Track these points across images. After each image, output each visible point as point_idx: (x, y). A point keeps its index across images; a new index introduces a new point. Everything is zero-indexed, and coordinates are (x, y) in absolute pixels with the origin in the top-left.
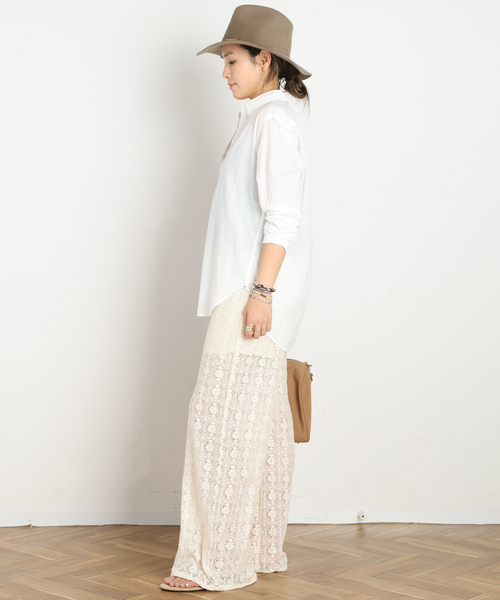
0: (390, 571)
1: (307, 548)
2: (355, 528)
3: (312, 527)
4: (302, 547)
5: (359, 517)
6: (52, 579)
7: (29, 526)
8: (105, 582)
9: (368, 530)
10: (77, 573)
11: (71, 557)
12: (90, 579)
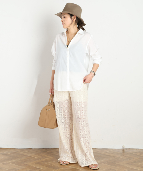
0: (132, 162)
1: (108, 155)
2: (122, 150)
3: (110, 150)
4: (107, 155)
5: (123, 147)
6: (37, 163)
7: (30, 148)
8: (51, 164)
9: (125, 150)
10: (44, 162)
11: (42, 157)
12: (47, 163)
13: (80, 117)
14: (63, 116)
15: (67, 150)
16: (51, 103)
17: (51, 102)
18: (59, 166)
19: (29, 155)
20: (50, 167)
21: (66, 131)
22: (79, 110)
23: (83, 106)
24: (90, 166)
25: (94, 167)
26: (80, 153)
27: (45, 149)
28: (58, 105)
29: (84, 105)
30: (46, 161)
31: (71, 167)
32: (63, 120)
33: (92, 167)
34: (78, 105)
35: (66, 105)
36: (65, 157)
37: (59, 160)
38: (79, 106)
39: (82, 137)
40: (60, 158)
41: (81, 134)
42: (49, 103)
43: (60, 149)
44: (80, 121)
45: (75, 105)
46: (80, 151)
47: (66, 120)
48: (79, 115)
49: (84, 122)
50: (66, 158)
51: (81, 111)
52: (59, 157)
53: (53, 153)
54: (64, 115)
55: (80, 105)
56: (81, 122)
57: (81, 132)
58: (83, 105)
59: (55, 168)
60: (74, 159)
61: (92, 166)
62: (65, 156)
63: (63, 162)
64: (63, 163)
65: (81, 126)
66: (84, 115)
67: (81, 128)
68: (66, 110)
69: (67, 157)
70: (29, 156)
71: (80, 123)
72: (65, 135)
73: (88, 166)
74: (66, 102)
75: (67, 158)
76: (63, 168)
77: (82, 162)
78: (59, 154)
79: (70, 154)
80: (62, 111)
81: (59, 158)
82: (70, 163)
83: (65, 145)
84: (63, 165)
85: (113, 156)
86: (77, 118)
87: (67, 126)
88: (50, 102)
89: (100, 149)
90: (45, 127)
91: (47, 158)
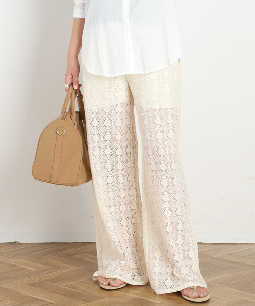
4: (233, 262)
6: (33, 285)
7: (15, 242)
8: (75, 287)
10: (52, 281)
11: (48, 267)
12: (63, 285)
13: (161, 151)
14: (108, 151)
15: (119, 248)
16: (68, 113)
17: (70, 109)
18: (96, 292)
19: (12, 261)
20: (71, 295)
21: (116, 193)
22: (159, 131)
23: (170, 120)
24: (185, 292)
25: (196, 294)
26: (157, 254)
27: (58, 243)
28: (95, 119)
29: (173, 116)
30: (59, 279)
31: (132, 294)
32: (109, 161)
33: (191, 296)
34: (158, 116)
35: (119, 119)
36: (112, 269)
37: (96, 274)
38: (158, 121)
39: (167, 208)
40: (100, 271)
41: (166, 198)
42: (63, 112)
43: (97, 245)
44: (162, 162)
45: (146, 117)
46: (158, 250)
47: (120, 162)
48: (160, 147)
49: (173, 166)
50: (116, 270)
51: (165, 135)
52: (98, 267)
53: (78, 256)
54: (112, 148)
55: (161, 117)
56: (164, 165)
57: (166, 193)
58: (170, 115)
59: (87, 299)
60: (140, 274)
61: (190, 293)
62: (114, 265)
63: (109, 281)
64: (109, 284)
65: (164, 177)
66: (172, 146)
67: (165, 182)
68: (119, 133)
69: (119, 268)
70: (11, 265)
71: (163, 167)
72: (115, 205)
73: (179, 293)
74: (119, 109)
75: (119, 270)
76: (107, 299)
77: (162, 281)
78: (97, 259)
79: (129, 258)
80: (108, 137)
81: (97, 270)
82: (128, 285)
83: (114, 234)
84: (107, 289)
85: (251, 266)
86: (151, 154)
87: (121, 180)
88: (67, 110)
89: (212, 244)
90: (50, 182)
91: (63, 271)
